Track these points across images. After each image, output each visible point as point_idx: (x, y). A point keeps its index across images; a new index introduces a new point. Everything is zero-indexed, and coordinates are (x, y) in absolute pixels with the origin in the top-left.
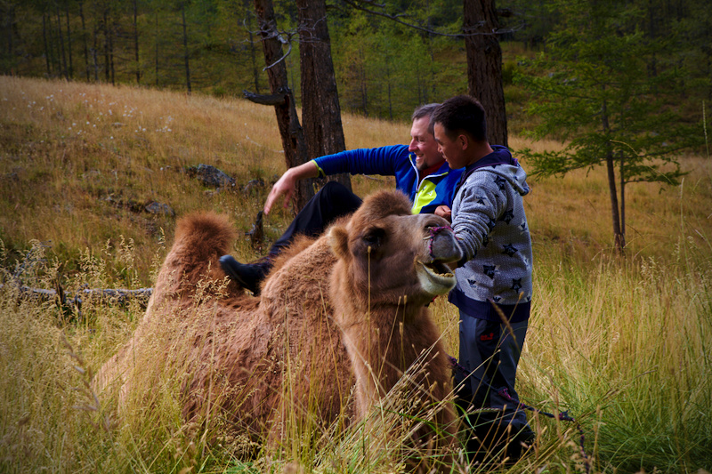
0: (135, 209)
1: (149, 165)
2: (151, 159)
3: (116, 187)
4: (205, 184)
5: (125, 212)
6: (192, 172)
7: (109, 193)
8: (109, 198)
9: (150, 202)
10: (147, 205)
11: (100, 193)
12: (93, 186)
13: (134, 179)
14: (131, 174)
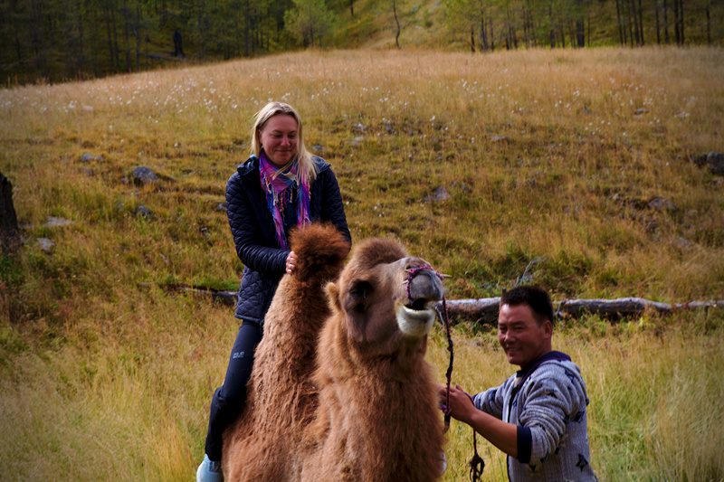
3: (623, 185)
4: (713, 172)
5: (629, 211)
6: (701, 161)
7: (616, 191)
8: (615, 197)
9: (654, 198)
10: (650, 201)
11: (607, 193)
12: (602, 186)
13: (642, 174)
14: (640, 168)
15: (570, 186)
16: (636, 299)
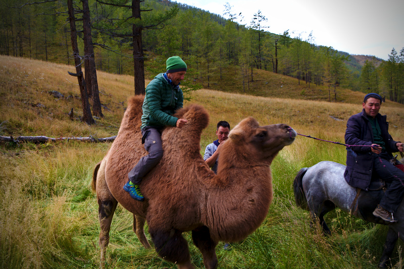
0: (33, 106)
1: (37, 91)
2: (38, 89)
3: (27, 98)
4: (55, 97)
5: (30, 107)
6: (51, 93)
7: (25, 100)
8: (25, 102)
9: (38, 103)
11: (22, 100)
12: (20, 98)
13: (33, 95)
14: (32, 93)
15: (8, 97)
16: (43, 136)
